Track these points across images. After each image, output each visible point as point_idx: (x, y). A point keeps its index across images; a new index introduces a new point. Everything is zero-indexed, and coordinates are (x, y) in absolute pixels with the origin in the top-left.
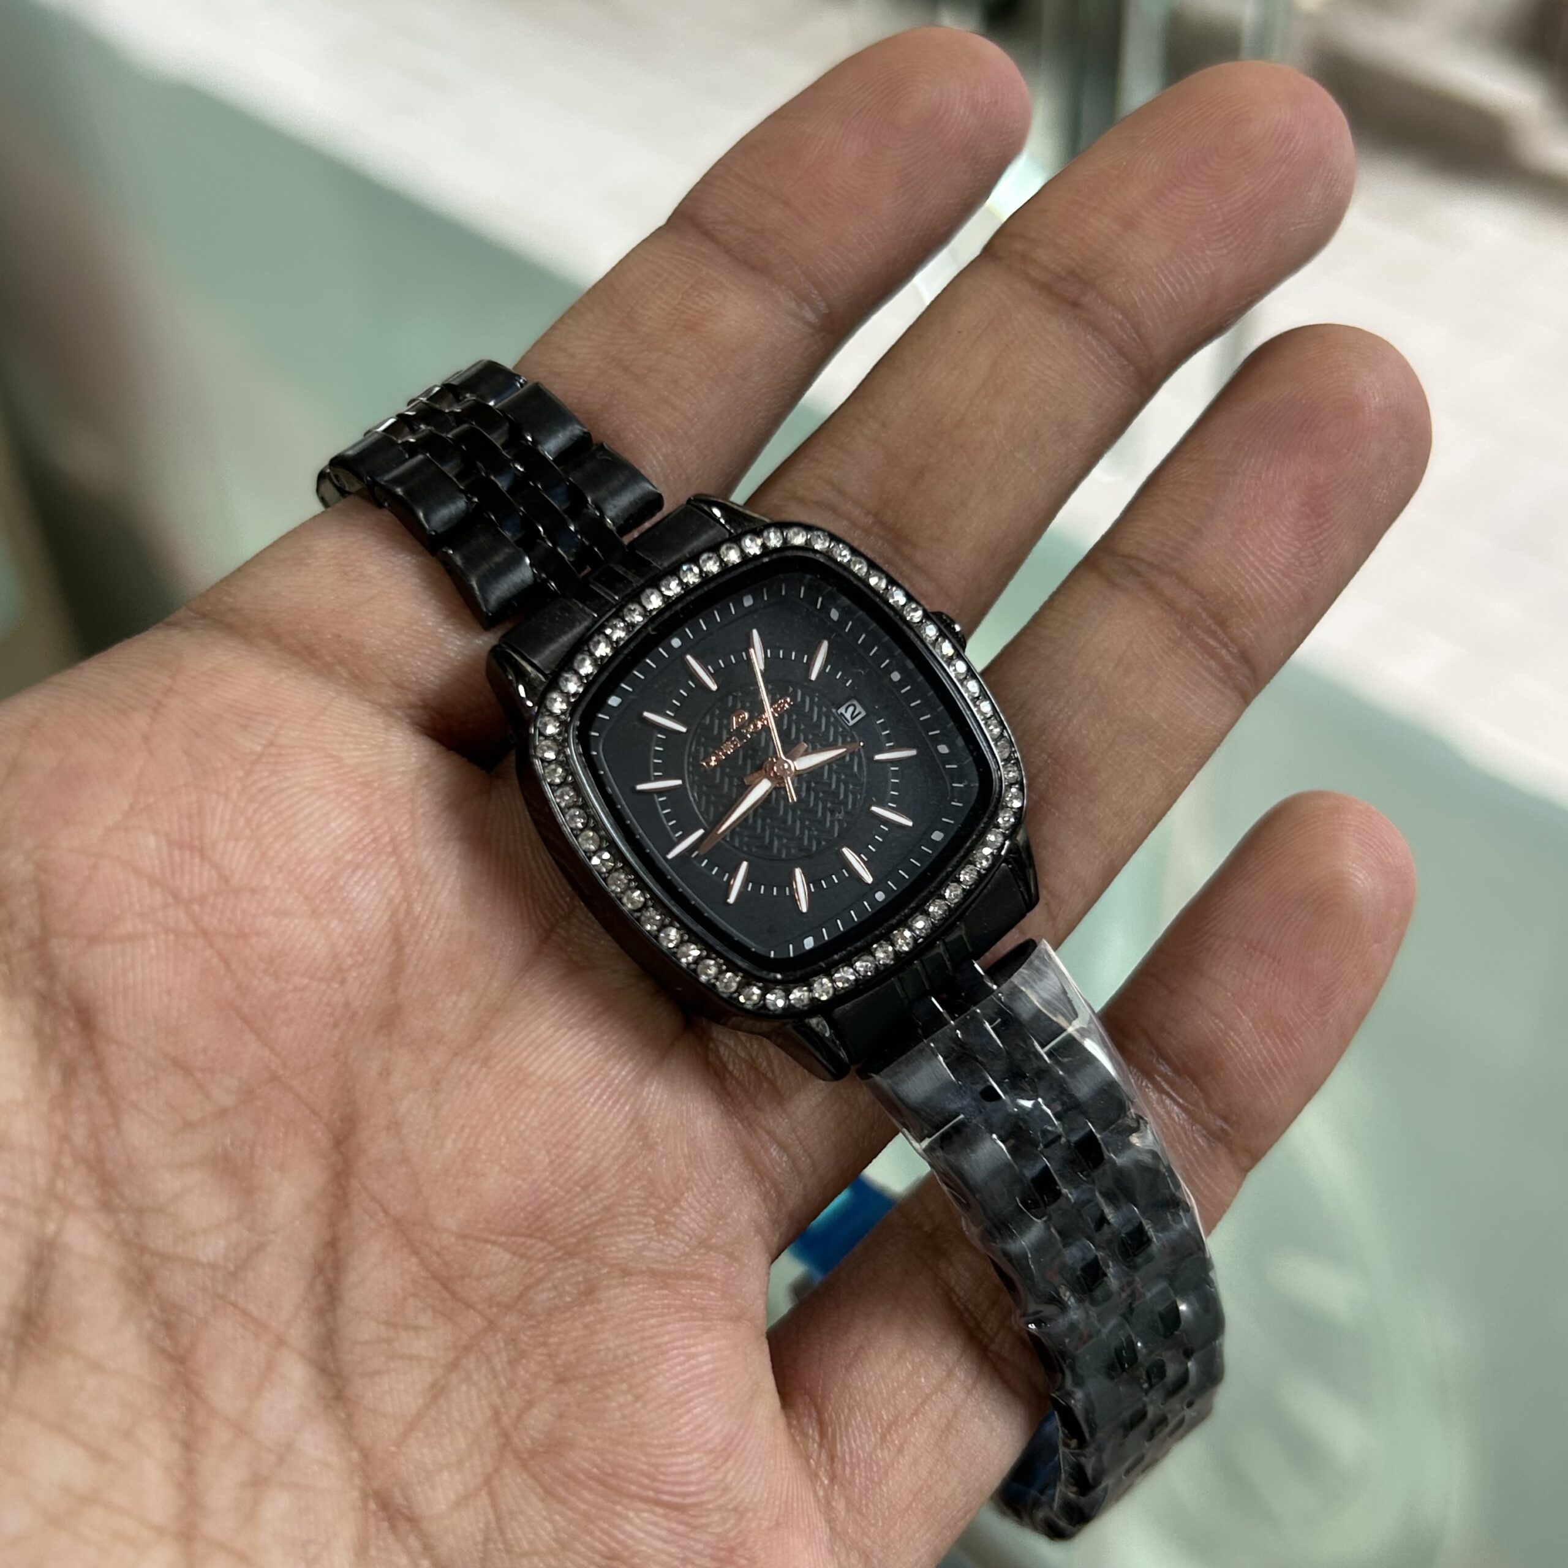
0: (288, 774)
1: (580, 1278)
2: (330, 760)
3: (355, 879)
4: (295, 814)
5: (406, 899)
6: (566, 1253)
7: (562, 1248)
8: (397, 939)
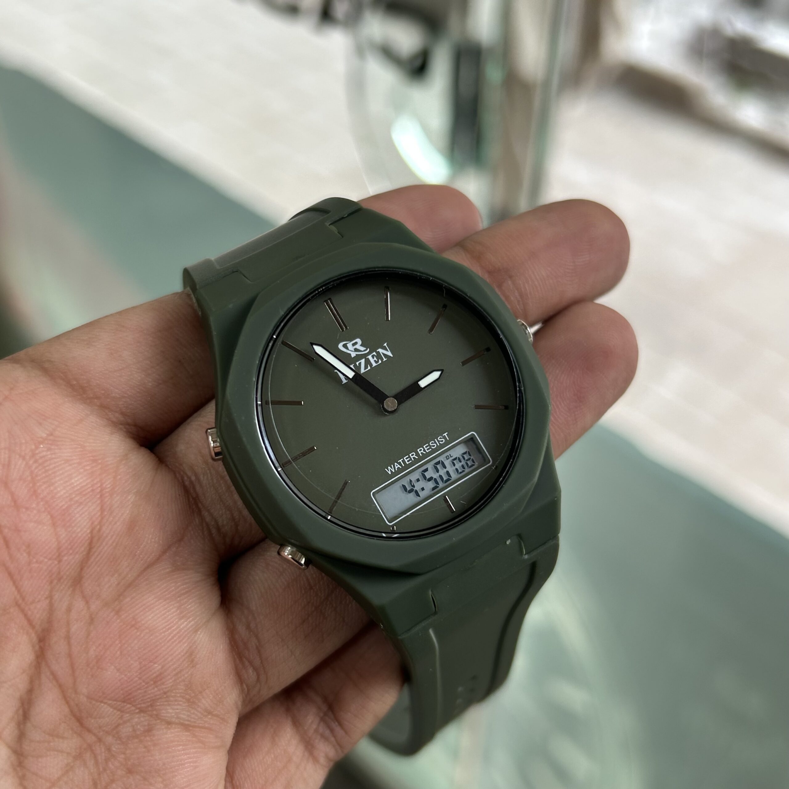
0: (56, 451)
1: (146, 724)
2: (79, 447)
3: (78, 510)
4: (54, 473)
5: (100, 522)
6: (141, 711)
7: (139, 708)
8: (91, 543)
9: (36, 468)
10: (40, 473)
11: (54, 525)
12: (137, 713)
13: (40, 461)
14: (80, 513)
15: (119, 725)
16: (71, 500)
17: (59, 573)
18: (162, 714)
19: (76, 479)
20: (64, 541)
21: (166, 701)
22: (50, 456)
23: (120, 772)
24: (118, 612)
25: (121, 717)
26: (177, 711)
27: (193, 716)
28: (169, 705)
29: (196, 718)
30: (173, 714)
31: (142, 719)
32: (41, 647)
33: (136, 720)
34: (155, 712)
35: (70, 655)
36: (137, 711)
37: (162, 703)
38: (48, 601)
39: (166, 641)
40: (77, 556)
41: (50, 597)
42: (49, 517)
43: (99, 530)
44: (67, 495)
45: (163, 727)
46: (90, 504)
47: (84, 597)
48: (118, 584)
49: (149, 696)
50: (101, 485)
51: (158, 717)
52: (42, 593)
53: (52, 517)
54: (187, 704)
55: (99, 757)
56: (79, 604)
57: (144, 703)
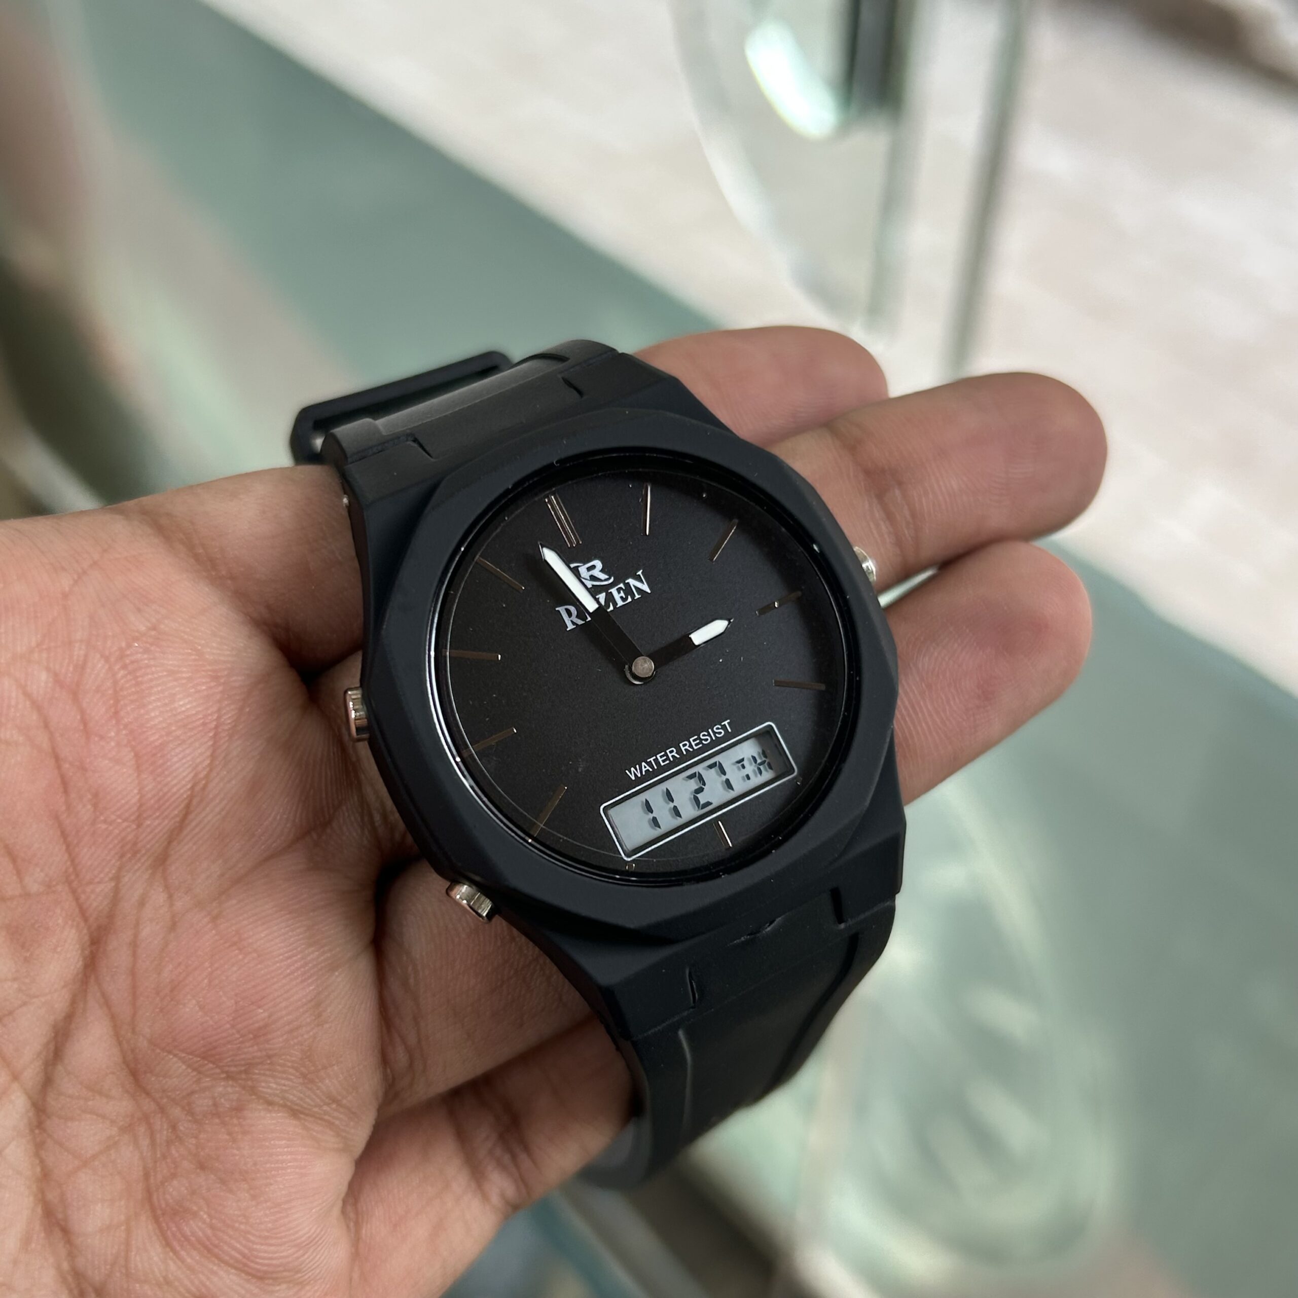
0: (158, 655)
1: (235, 1098)
3: (177, 751)
4: (150, 688)
5: (207, 776)
6: (229, 1077)
7: (227, 1072)
8: (188, 806)
9: (123, 677)
10: (127, 685)
11: (138, 768)
12: (224, 1079)
13: (130, 668)
14: (180, 756)
15: (193, 1093)
16: (169, 734)
17: (135, 844)
18: (260, 1089)
19: (181, 703)
20: (149, 795)
21: (269, 1070)
22: (146, 662)
23: (186, 1164)
24: (215, 919)
25: (198, 1081)
26: (284, 1088)
27: (308, 1100)
28: (273, 1077)
29: (312, 1103)
30: (278, 1092)
31: (229, 1090)
32: (92, 952)
33: (221, 1089)
34: (250, 1083)
35: (133, 973)
36: (223, 1076)
37: (262, 1072)
38: (113, 884)
39: (282, 976)
40: (166, 822)
41: (117, 878)
42: (133, 754)
43: (204, 788)
44: (164, 725)
45: (260, 1107)
46: (197, 744)
47: (167, 887)
48: (222, 875)
49: (243, 1056)
50: (219, 718)
51: (253, 1091)
52: (107, 870)
53: (137, 756)
54: (301, 1080)
55: (158, 1136)
56: (158, 897)
57: (235, 1066)
